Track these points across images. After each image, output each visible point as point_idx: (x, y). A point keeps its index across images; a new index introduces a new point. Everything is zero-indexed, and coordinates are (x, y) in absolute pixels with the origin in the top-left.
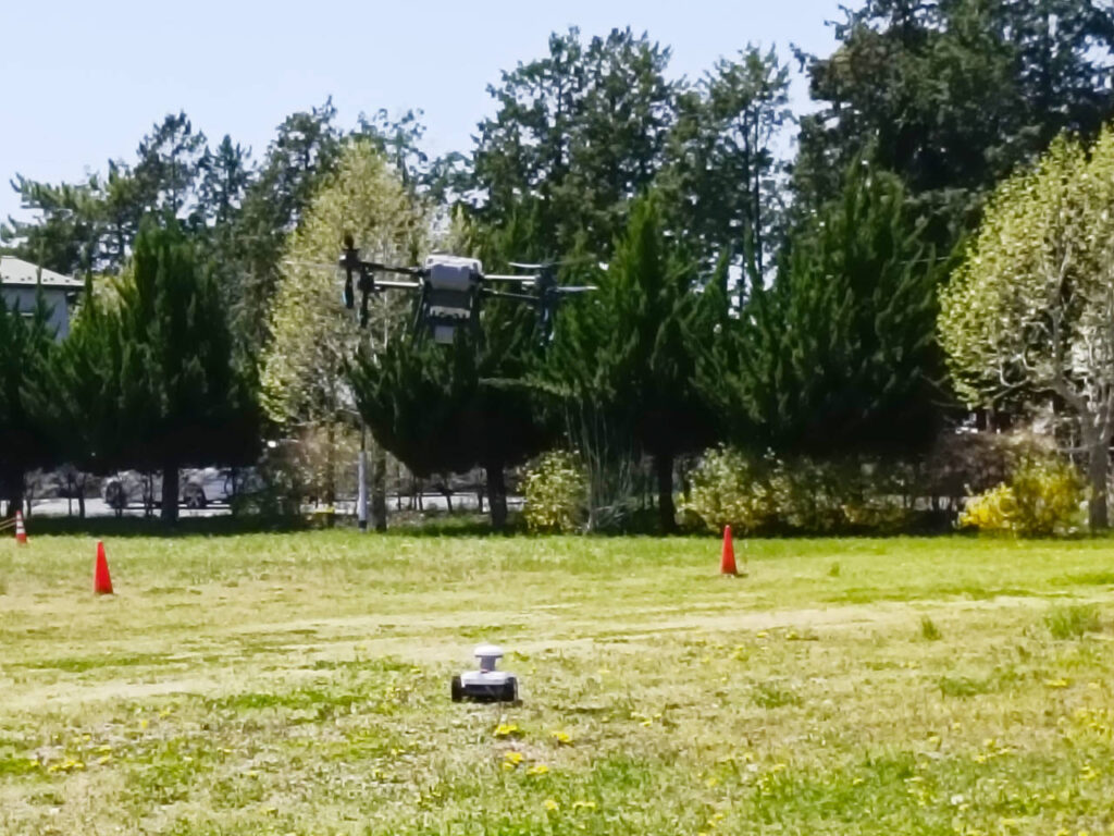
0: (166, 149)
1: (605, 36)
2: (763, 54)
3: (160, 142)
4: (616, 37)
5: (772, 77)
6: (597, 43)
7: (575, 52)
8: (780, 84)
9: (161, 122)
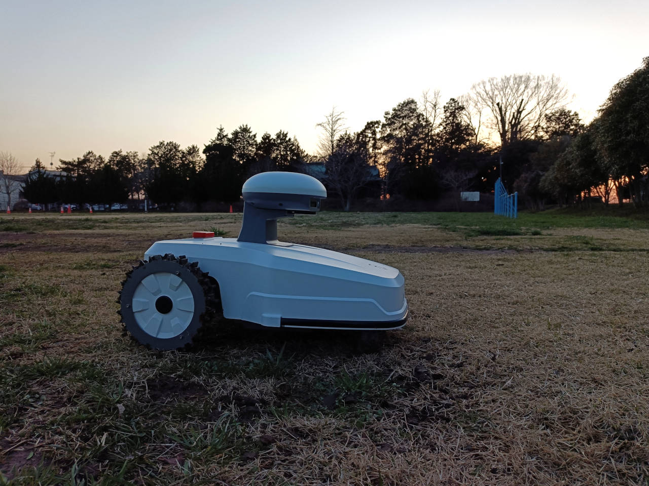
0: (89, 156)
1: (169, 142)
2: (195, 146)
3: (87, 155)
4: (170, 143)
5: (197, 150)
6: (168, 143)
7: (164, 144)
8: (198, 151)
9: (88, 152)
